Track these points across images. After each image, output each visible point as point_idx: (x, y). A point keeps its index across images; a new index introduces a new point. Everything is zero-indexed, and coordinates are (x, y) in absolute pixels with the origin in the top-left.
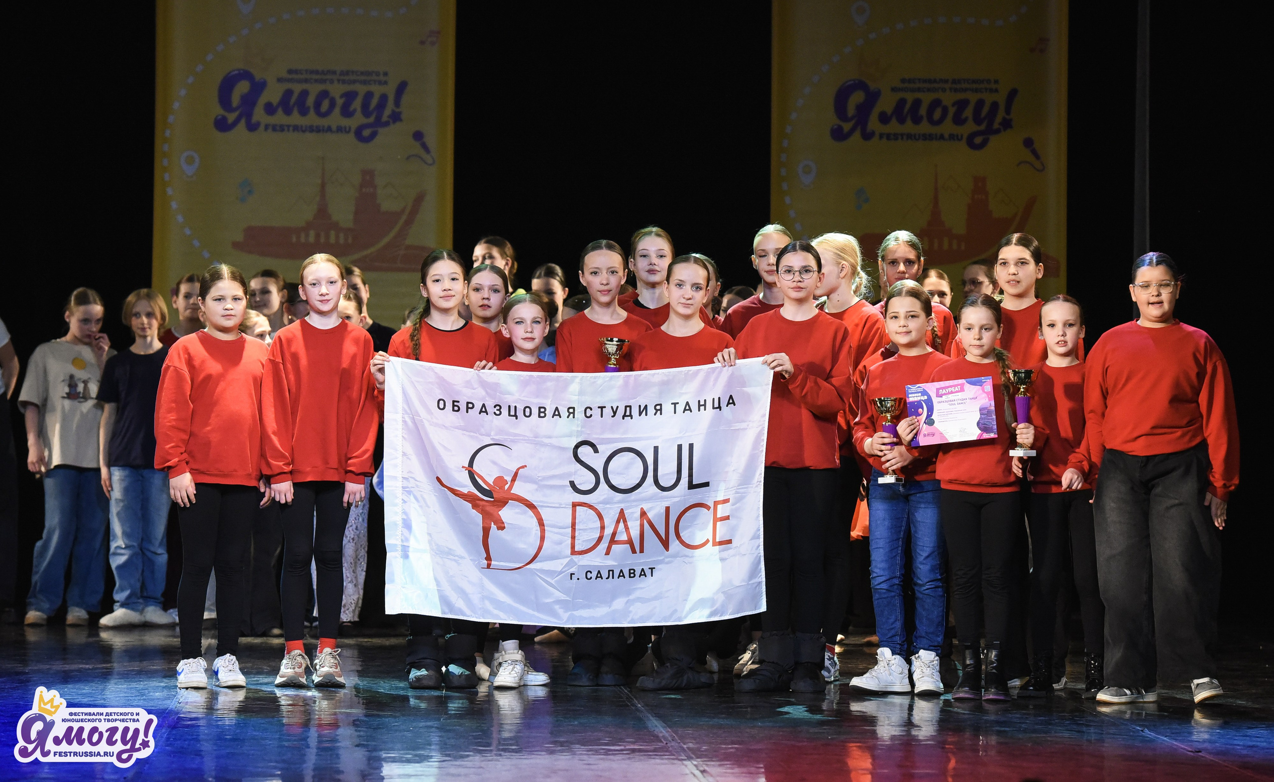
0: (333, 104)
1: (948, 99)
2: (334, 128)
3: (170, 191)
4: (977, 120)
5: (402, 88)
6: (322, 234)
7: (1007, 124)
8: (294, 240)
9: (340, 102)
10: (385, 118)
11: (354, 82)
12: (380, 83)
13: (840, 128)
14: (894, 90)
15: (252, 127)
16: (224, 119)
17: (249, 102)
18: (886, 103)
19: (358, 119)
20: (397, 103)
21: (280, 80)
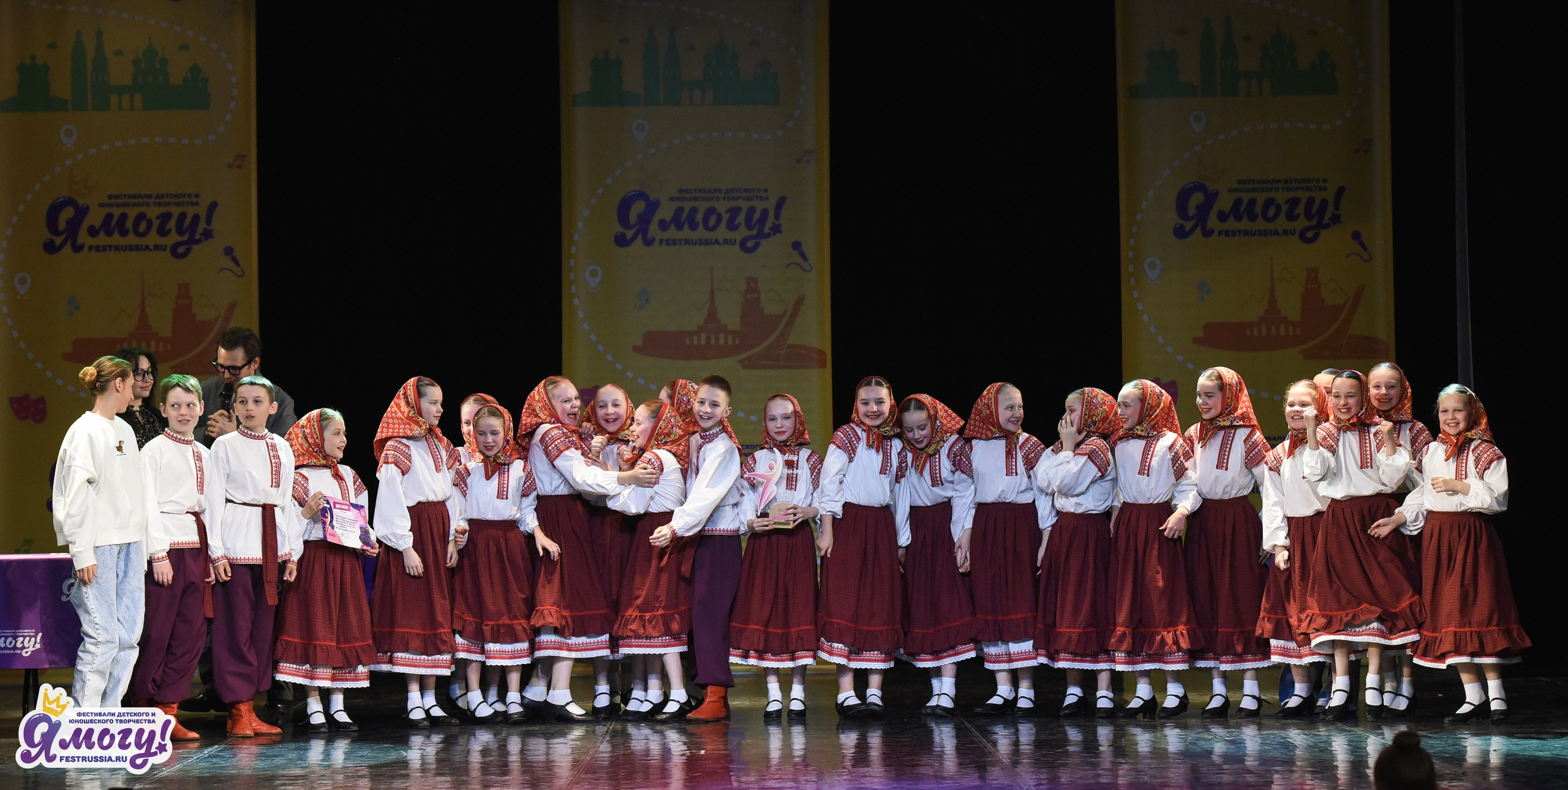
0: (719, 219)
1: (1281, 197)
2: (721, 241)
3: (576, 301)
4: (1309, 216)
5: (781, 203)
6: (713, 337)
7: (1336, 219)
8: (687, 342)
9: (726, 217)
10: (766, 230)
11: (738, 198)
12: (761, 199)
13: (1182, 227)
14: (1231, 190)
15: (648, 242)
16: (623, 235)
17: (645, 219)
18: (1224, 203)
19: (742, 232)
20: (777, 217)
21: (671, 199)
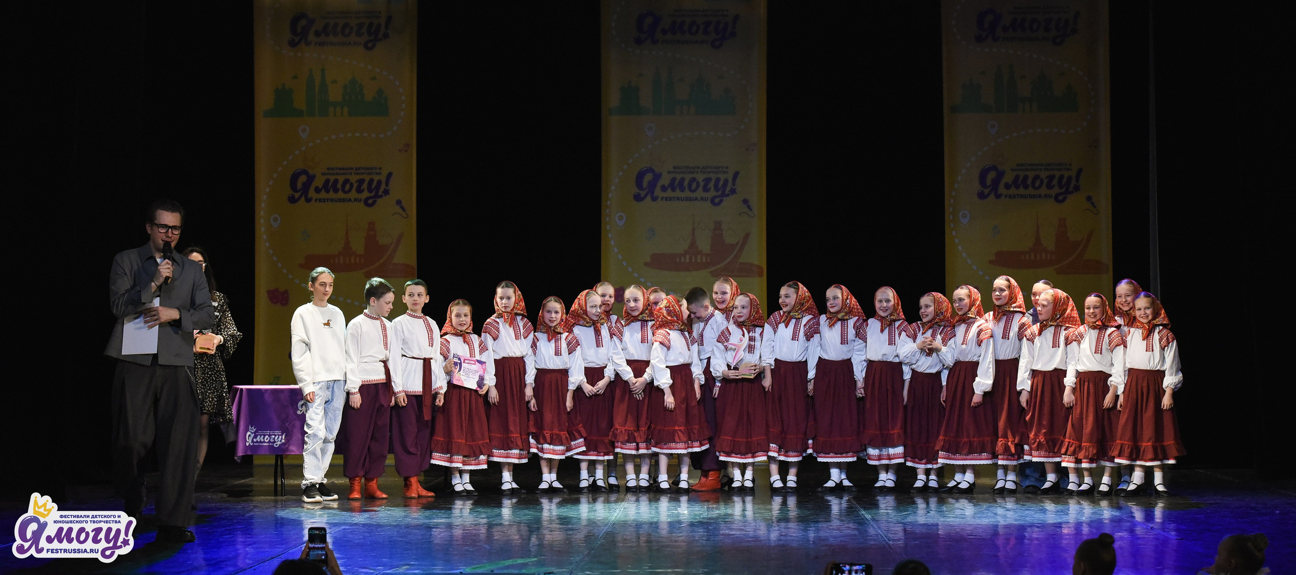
0: (698, 185)
1: (1044, 175)
2: (699, 199)
3: (610, 236)
4: (1060, 186)
5: (736, 175)
6: (693, 257)
7: (1077, 188)
8: (678, 260)
9: (702, 184)
10: (727, 192)
11: (710, 172)
12: (724, 172)
13: (983, 192)
14: (1012, 170)
15: (654, 199)
16: (639, 194)
17: (652, 185)
18: (1008, 178)
19: (712, 193)
20: (734, 184)
21: (669, 172)
